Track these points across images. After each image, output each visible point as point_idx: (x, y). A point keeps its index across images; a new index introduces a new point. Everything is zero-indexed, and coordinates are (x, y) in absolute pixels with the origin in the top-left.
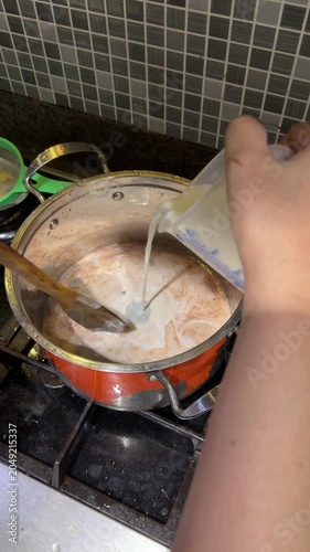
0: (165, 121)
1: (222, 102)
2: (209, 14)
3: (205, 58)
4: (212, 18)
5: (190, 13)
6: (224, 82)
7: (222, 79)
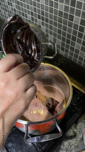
0: (64, 52)
1: (80, 51)
2: (79, 25)
3: (77, 37)
4: (80, 26)
5: (74, 24)
6: (81, 45)
7: (81, 44)
